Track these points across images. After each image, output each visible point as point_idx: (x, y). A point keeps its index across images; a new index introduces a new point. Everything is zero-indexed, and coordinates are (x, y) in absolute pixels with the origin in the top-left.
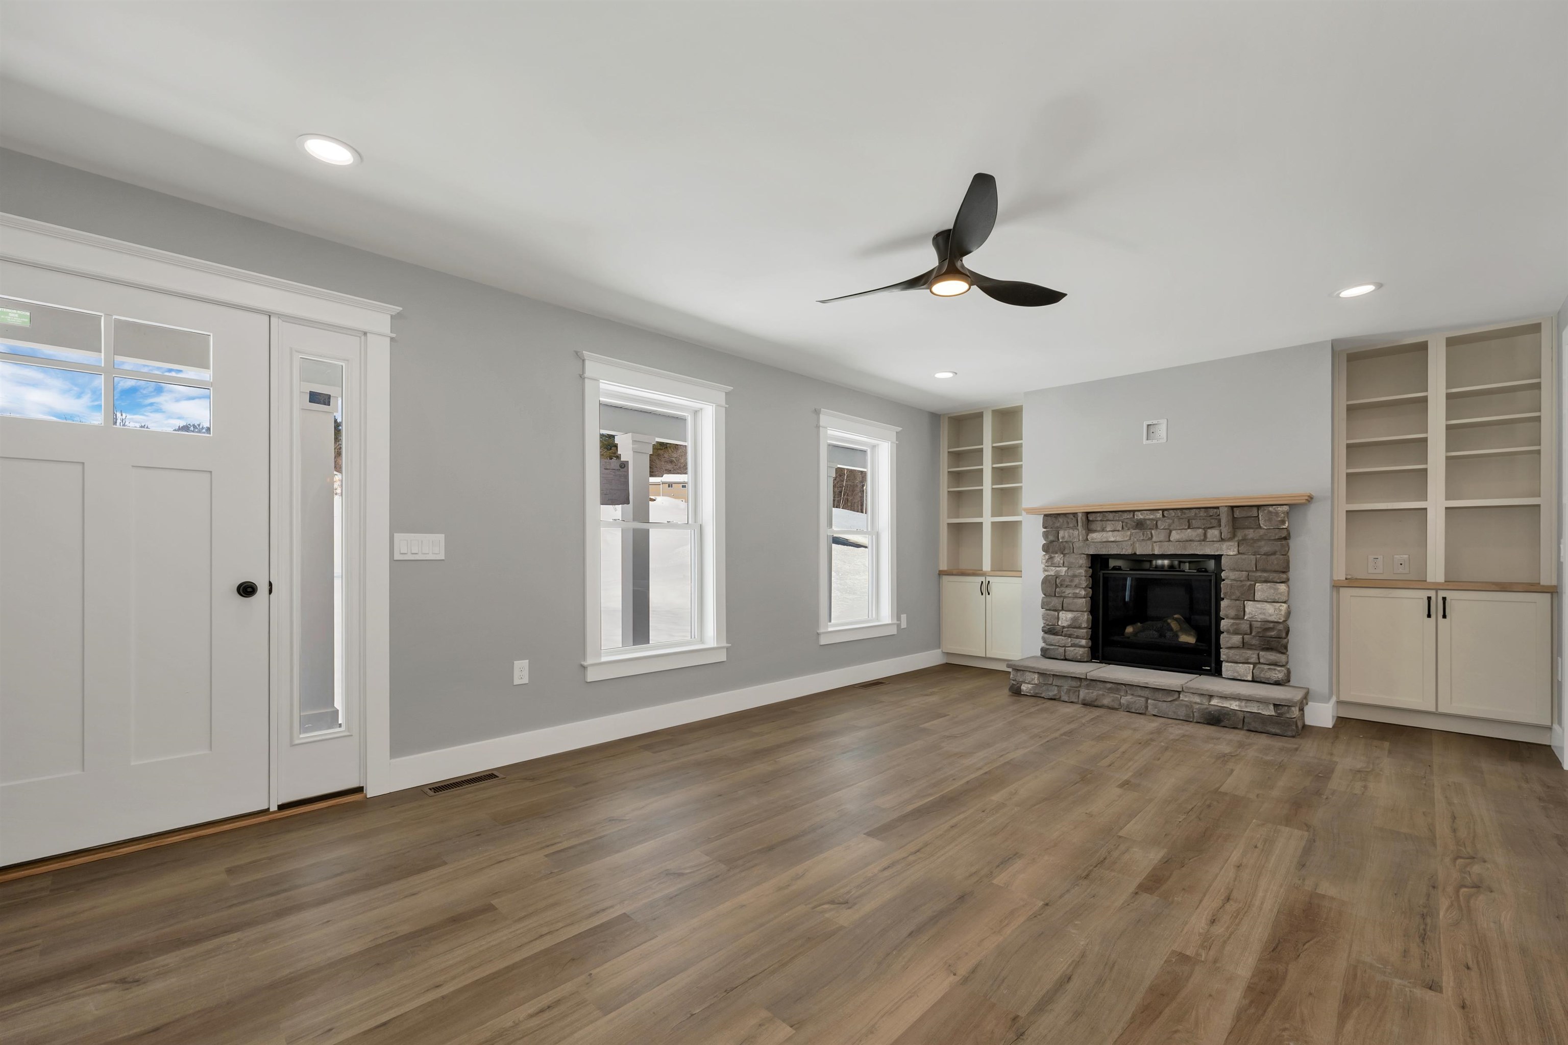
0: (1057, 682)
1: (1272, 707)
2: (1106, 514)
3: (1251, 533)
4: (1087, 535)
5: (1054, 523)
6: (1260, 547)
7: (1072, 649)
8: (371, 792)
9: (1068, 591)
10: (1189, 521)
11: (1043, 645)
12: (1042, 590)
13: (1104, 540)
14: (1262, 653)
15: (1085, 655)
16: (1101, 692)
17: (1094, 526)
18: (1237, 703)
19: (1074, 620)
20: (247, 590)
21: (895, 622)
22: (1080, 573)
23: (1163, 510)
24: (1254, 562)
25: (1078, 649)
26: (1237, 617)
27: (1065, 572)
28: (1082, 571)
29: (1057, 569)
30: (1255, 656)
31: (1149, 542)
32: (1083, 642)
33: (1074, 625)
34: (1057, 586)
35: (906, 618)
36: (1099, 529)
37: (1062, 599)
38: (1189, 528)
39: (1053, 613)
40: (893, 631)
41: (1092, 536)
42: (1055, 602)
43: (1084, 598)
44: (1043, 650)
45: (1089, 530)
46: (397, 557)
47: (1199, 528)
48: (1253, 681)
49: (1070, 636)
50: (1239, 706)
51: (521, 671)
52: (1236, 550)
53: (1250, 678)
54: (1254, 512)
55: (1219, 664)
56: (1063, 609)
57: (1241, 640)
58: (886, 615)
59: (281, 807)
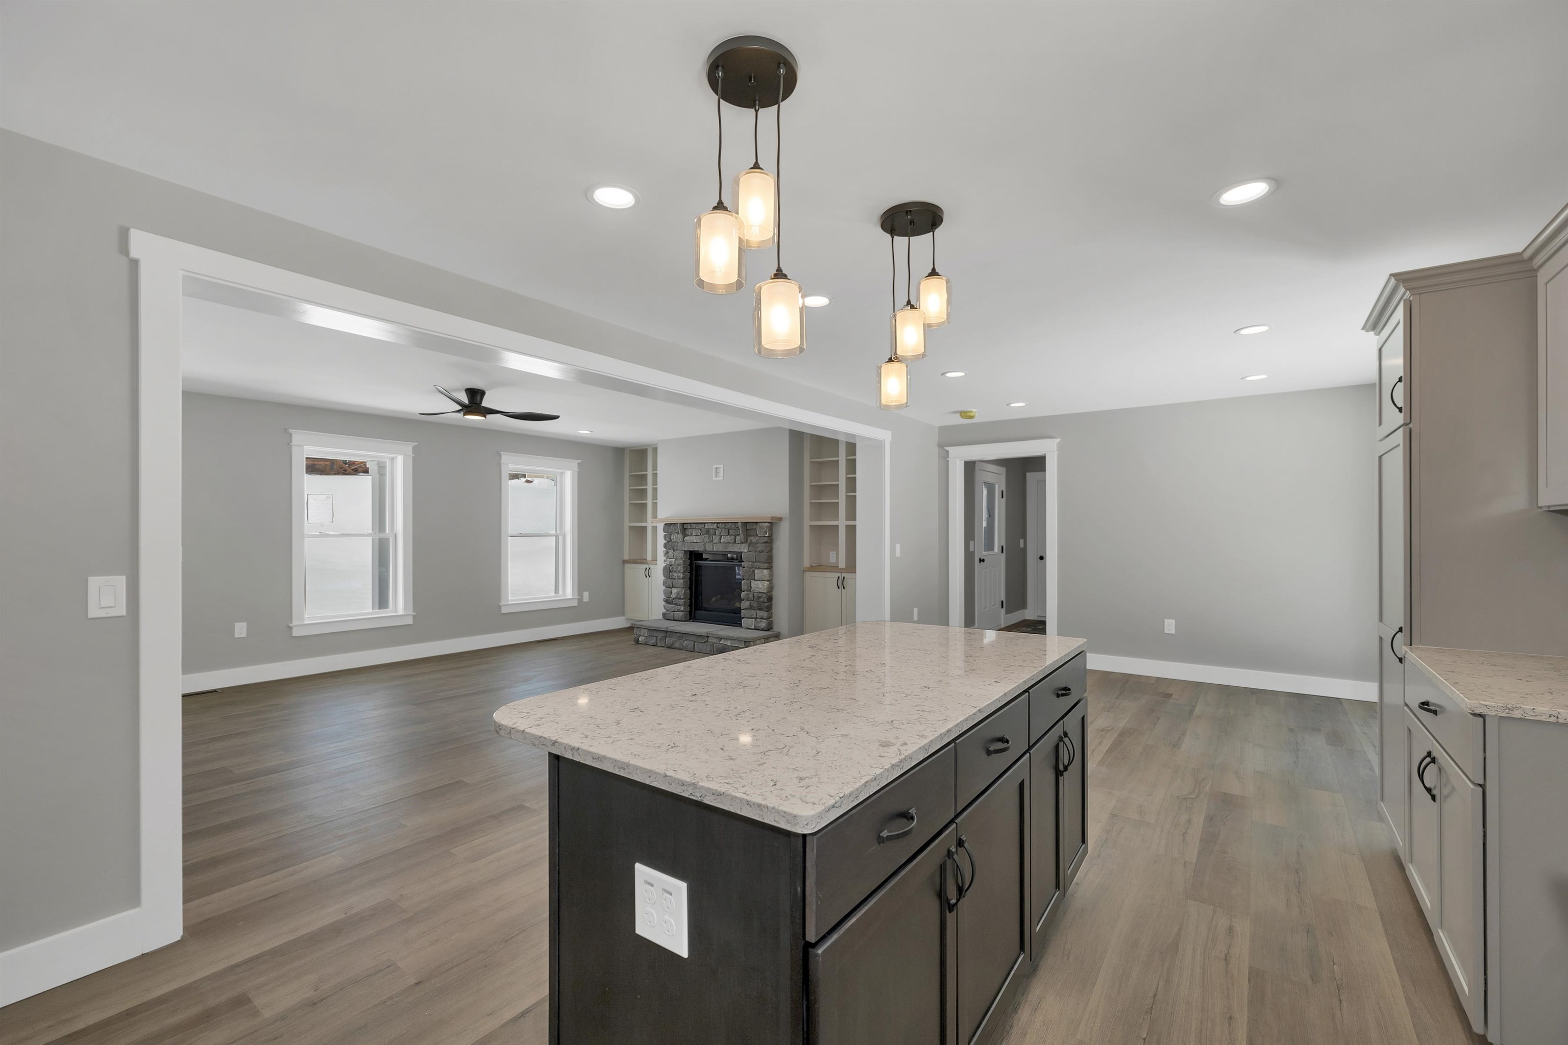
0: (655, 634)
1: (743, 643)
2: (692, 524)
3: (754, 539)
4: (684, 538)
5: (668, 530)
6: (758, 548)
7: (677, 612)
9: (675, 574)
10: (728, 531)
11: (664, 611)
12: (663, 574)
13: (692, 541)
14: (758, 612)
15: (683, 617)
16: (675, 639)
17: (688, 532)
18: (730, 642)
19: (678, 593)
21: (577, 597)
22: (681, 563)
23: (717, 523)
24: (754, 556)
25: (680, 613)
26: (748, 591)
27: (674, 562)
28: (681, 561)
29: (671, 560)
30: (755, 613)
31: (711, 544)
32: (682, 608)
33: (678, 598)
34: (670, 572)
35: (588, 595)
36: (689, 534)
37: (672, 580)
38: (728, 535)
39: (668, 589)
40: (575, 604)
41: (686, 538)
42: (670, 581)
43: (682, 579)
44: (664, 615)
45: (685, 535)
47: (733, 535)
48: (755, 629)
49: (676, 604)
50: (731, 643)
51: (241, 630)
52: (747, 549)
53: (753, 628)
54: (754, 527)
55: (740, 619)
56: (673, 587)
57: (749, 605)
58: (569, 592)
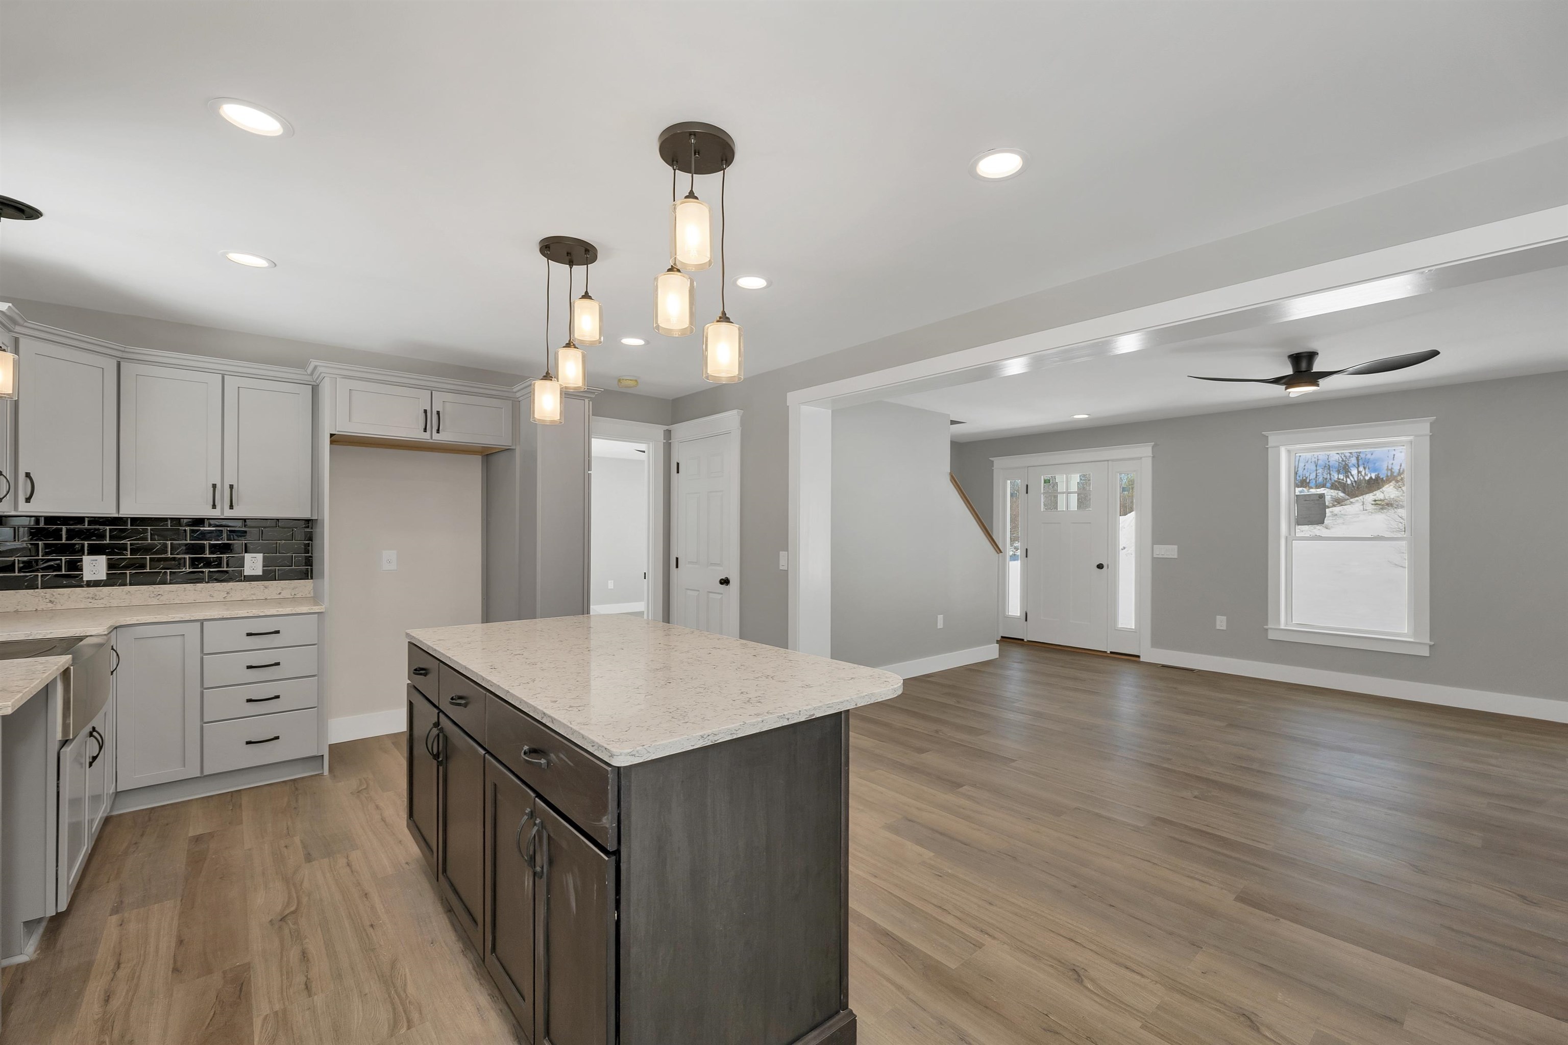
8: (1142, 659)
20: (1100, 566)
46: (1155, 556)
59: (1111, 652)
